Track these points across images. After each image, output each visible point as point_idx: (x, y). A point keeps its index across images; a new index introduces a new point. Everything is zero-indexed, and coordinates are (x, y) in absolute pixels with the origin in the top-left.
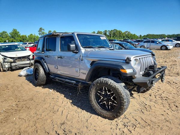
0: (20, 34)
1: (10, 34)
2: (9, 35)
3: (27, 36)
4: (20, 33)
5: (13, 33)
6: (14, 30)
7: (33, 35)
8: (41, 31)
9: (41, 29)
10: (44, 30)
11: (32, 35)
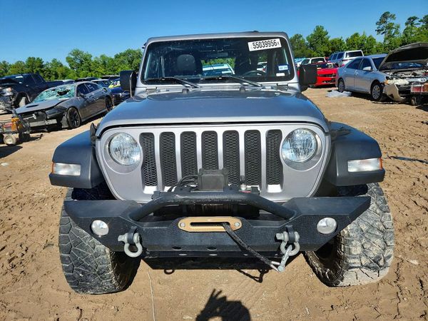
0: (329, 37)
1: (308, 38)
2: (307, 42)
3: (344, 40)
4: (328, 35)
5: (313, 36)
6: (318, 28)
7: (361, 35)
8: (385, 22)
9: (385, 16)
10: (395, 19)
11: (356, 35)
